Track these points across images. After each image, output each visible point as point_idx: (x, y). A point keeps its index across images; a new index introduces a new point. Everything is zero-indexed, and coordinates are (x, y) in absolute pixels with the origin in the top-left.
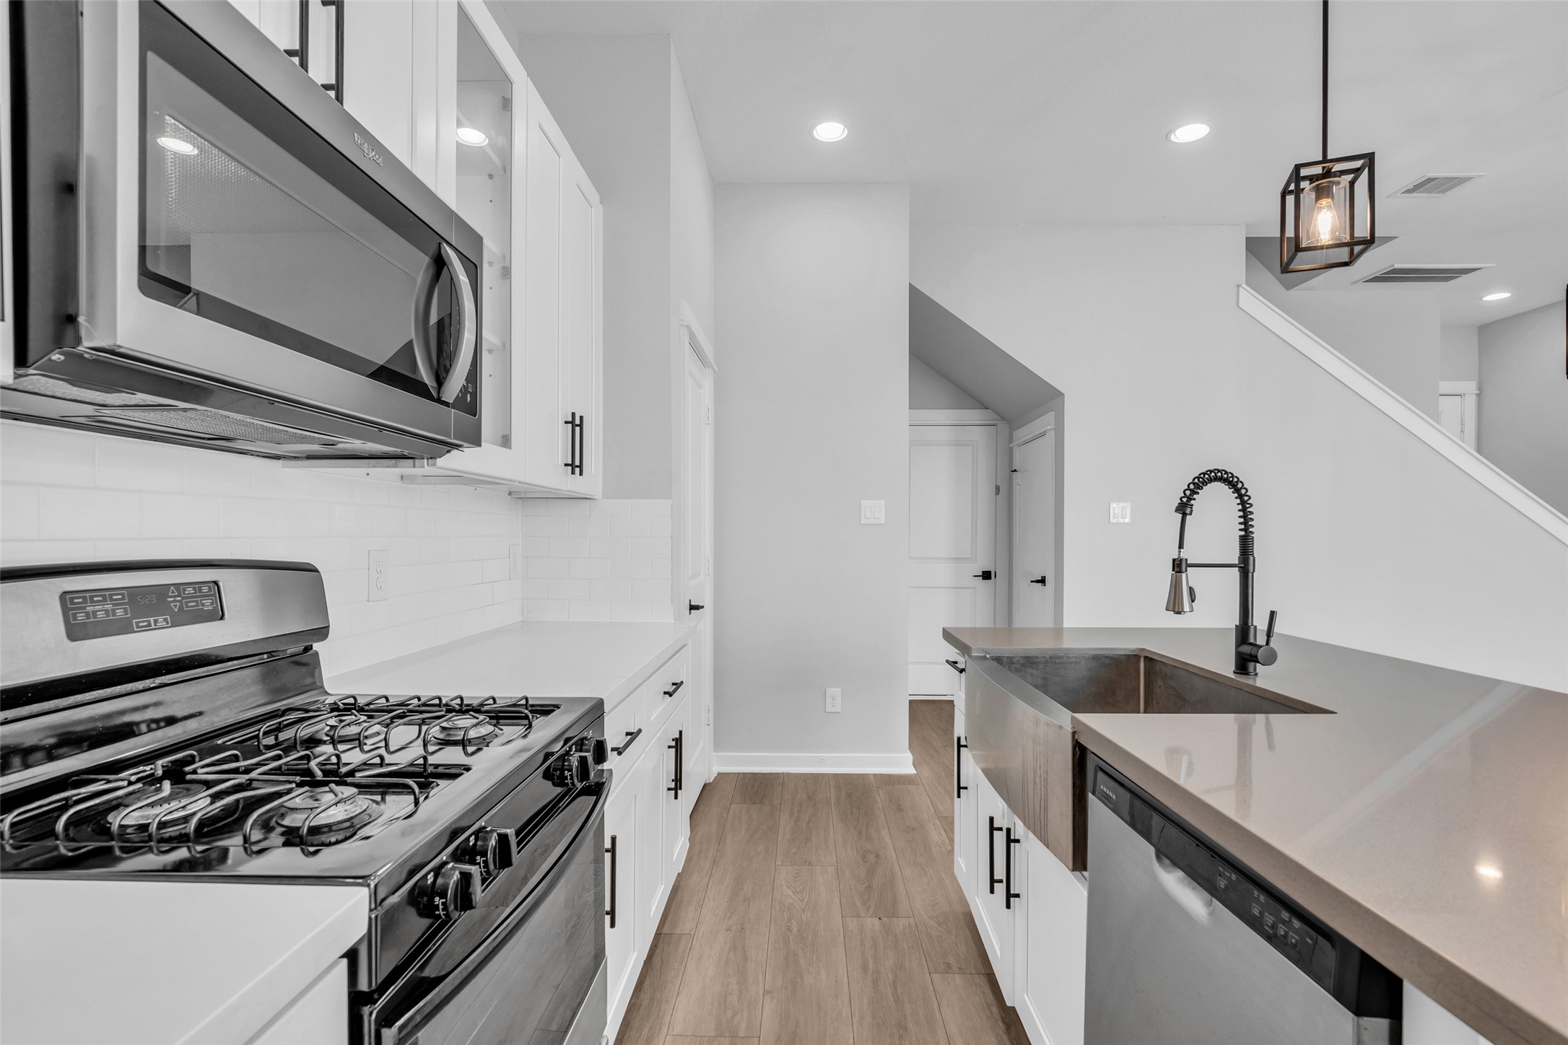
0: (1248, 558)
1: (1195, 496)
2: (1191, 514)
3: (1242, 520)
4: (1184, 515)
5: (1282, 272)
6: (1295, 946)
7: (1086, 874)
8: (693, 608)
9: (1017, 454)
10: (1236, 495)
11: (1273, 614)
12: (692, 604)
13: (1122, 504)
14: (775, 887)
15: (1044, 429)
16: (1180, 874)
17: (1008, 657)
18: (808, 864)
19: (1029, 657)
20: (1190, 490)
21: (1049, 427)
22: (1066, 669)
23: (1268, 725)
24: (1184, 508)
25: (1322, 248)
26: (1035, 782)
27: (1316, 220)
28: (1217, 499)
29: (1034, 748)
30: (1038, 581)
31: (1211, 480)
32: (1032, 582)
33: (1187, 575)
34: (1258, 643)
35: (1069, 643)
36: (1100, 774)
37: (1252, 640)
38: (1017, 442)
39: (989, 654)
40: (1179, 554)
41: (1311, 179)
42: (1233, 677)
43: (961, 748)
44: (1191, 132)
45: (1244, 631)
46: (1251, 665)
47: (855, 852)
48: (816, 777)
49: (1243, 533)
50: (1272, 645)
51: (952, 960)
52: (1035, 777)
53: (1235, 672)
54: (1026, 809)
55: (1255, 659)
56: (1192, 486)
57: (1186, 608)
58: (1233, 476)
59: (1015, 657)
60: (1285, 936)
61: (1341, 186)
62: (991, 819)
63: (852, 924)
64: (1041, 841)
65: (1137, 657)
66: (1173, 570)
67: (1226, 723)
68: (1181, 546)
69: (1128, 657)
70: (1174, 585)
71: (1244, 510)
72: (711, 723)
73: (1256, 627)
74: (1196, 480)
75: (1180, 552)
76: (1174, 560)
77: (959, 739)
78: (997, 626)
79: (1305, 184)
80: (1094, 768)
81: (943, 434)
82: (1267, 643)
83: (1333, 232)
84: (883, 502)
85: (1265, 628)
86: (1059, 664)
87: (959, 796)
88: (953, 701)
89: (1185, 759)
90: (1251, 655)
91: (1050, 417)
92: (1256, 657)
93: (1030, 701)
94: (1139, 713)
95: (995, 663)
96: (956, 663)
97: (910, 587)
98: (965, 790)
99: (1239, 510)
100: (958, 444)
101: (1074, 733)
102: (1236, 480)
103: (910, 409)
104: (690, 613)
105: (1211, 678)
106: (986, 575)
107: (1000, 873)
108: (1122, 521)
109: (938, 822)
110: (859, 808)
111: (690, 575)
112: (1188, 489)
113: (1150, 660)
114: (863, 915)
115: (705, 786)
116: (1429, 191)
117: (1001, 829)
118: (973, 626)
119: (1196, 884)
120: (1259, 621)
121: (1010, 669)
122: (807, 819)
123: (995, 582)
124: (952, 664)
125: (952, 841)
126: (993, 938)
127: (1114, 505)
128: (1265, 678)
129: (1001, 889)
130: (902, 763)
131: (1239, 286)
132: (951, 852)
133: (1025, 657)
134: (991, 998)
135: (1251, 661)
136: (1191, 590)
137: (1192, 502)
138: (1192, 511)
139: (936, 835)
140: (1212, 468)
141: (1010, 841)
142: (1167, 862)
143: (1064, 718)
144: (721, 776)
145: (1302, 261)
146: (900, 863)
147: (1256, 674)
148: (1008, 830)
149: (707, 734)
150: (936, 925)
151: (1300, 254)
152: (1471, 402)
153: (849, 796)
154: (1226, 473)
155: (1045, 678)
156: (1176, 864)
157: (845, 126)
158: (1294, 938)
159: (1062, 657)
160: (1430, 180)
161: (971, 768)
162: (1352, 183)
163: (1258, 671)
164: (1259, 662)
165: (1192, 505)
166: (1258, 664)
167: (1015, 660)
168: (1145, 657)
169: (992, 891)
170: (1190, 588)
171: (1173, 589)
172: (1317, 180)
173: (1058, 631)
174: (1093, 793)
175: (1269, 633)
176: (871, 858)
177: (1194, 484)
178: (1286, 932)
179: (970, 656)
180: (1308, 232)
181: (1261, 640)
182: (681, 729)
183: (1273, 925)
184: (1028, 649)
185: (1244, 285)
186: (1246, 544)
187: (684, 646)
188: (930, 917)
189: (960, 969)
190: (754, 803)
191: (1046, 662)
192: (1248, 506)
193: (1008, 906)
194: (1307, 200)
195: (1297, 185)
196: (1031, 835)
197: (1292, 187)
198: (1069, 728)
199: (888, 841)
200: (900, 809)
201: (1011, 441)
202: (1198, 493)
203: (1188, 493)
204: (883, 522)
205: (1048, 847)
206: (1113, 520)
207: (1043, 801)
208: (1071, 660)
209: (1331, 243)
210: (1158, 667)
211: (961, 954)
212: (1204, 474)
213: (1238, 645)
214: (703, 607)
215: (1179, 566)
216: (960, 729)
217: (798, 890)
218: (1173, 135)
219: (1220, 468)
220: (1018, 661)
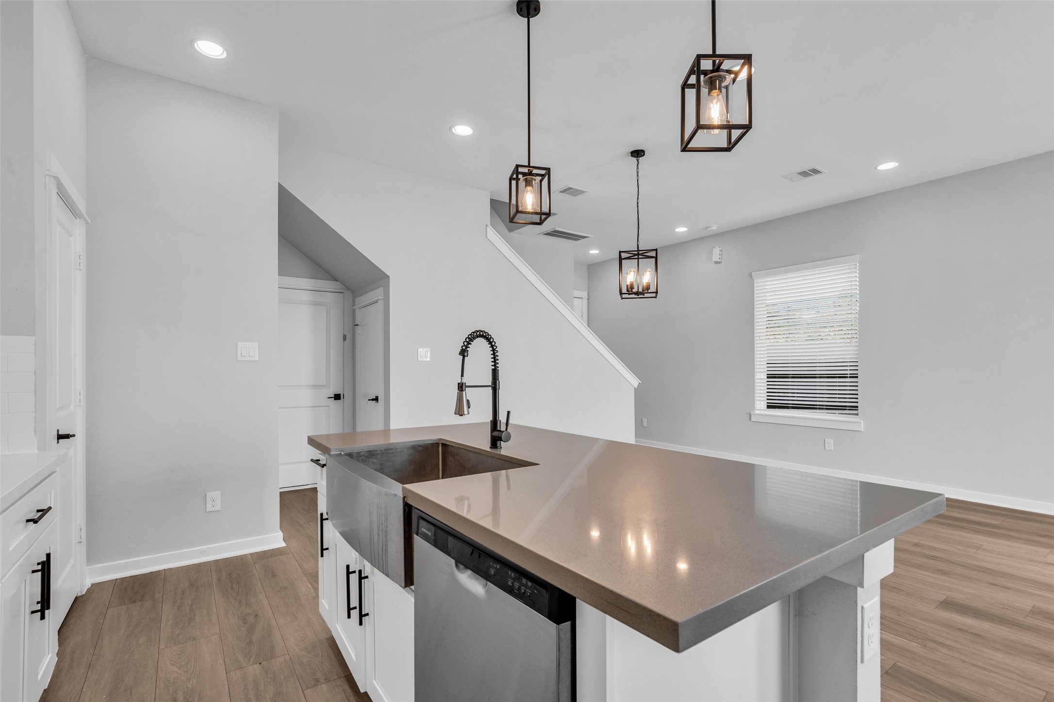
0: (496, 382)
1: (469, 346)
2: (467, 356)
3: (493, 360)
4: (464, 356)
5: (510, 222)
6: (529, 596)
7: (413, 587)
8: (60, 437)
9: (359, 313)
10: (490, 345)
11: (509, 412)
12: (60, 433)
13: (425, 349)
14: (159, 669)
15: (377, 299)
16: (469, 572)
17: (357, 453)
18: (192, 640)
19: (371, 451)
20: (467, 342)
21: (380, 297)
22: (395, 456)
23: (507, 476)
24: (463, 353)
25: (529, 213)
26: (379, 535)
27: (525, 197)
28: (480, 347)
29: (377, 512)
30: (373, 400)
31: (477, 337)
32: (369, 400)
33: (466, 392)
34: (502, 430)
35: (394, 440)
36: (421, 521)
37: (499, 429)
38: (359, 306)
39: (343, 451)
40: (462, 380)
41: (524, 174)
42: (490, 450)
43: (324, 521)
44: (463, 130)
45: (495, 423)
46: (498, 442)
47: (237, 618)
48: (198, 567)
49: (493, 367)
50: (508, 430)
51: (319, 675)
52: (378, 531)
53: (490, 448)
54: (373, 554)
55: (500, 439)
56: (468, 340)
57: (466, 412)
58: (488, 335)
59: (362, 452)
60: (524, 593)
61: (537, 181)
62: (348, 567)
63: (236, 675)
64: (383, 573)
65: (437, 444)
66: (458, 390)
67: (486, 477)
68: (462, 375)
69: (432, 444)
70: (459, 399)
71: (494, 354)
72: (84, 540)
73: (500, 421)
74: (470, 336)
75: (462, 379)
76: (459, 384)
77: (322, 515)
78: (345, 432)
79: (520, 176)
80: (417, 518)
81: (305, 296)
82: (506, 430)
83: (533, 205)
84: (257, 344)
85: (505, 422)
86: (391, 453)
87: (322, 556)
88: (316, 488)
89: (466, 503)
90: (498, 437)
91: (380, 291)
92: (501, 438)
93: (374, 481)
94: (439, 479)
95: (348, 457)
96: (319, 460)
97: (280, 408)
98: (327, 550)
99: (492, 354)
100: (316, 304)
101: (404, 498)
102: (490, 337)
103: (279, 275)
104: (58, 442)
105: (478, 452)
106: (337, 397)
107: (354, 602)
108: (425, 360)
109: (305, 578)
110: (238, 583)
111: (58, 406)
112: (466, 341)
113: (445, 445)
114: (245, 665)
115: (76, 599)
116: (570, 194)
117: (354, 572)
118: (328, 433)
119: (478, 576)
120: (502, 417)
121: (358, 460)
122: (190, 603)
123: (343, 401)
124: (316, 462)
125: (316, 589)
126: (349, 649)
127: (420, 350)
128: (506, 449)
129: (355, 614)
130: (275, 540)
131: (487, 225)
132: (316, 597)
133: (368, 451)
134: (349, 691)
135: (499, 440)
136: (468, 401)
137: (468, 349)
138: (468, 354)
139: (304, 587)
140: (478, 330)
141: (361, 578)
142: (462, 567)
143: (397, 489)
144: (96, 588)
145: (520, 218)
146: (276, 616)
147: (501, 448)
148: (360, 571)
149: (80, 552)
150: (306, 654)
151: (519, 215)
152: (585, 301)
153: (229, 575)
154: (485, 332)
155: (382, 464)
156: (467, 567)
157: (225, 49)
158: (529, 592)
159: (392, 449)
160: (570, 188)
161: (332, 533)
162: (541, 181)
163: (502, 445)
164: (502, 441)
165: (468, 351)
166: (502, 442)
167: (362, 454)
168: (442, 444)
169: (349, 617)
170: (468, 400)
171: (459, 401)
172: (526, 176)
173: (387, 432)
174: (417, 535)
175: (507, 424)
176: (251, 619)
177: (469, 338)
178: (525, 590)
179: (330, 455)
180: (522, 203)
181: (503, 428)
182: (48, 552)
183: (518, 588)
184: (370, 446)
185: (489, 225)
186: (495, 373)
187: (53, 473)
188: (301, 650)
189: (326, 679)
190: (134, 602)
191: (383, 453)
192: (496, 352)
193: (361, 624)
194: (521, 185)
195: (517, 176)
196: (376, 570)
197: (515, 176)
198: (400, 494)
199: (264, 601)
200: (274, 576)
201: (354, 304)
202: (471, 344)
203: (466, 343)
204: (257, 360)
205: (387, 576)
206: (420, 359)
207: (384, 546)
208: (398, 450)
209: (532, 211)
210: (450, 449)
211: (326, 669)
212: (474, 333)
213: (492, 432)
214: (74, 436)
215: (461, 387)
216: (322, 506)
217: (183, 664)
218: (453, 129)
219: (482, 330)
220: (363, 454)
